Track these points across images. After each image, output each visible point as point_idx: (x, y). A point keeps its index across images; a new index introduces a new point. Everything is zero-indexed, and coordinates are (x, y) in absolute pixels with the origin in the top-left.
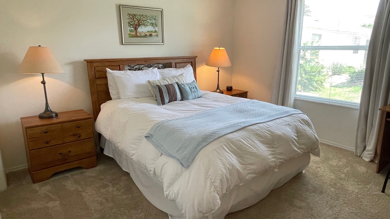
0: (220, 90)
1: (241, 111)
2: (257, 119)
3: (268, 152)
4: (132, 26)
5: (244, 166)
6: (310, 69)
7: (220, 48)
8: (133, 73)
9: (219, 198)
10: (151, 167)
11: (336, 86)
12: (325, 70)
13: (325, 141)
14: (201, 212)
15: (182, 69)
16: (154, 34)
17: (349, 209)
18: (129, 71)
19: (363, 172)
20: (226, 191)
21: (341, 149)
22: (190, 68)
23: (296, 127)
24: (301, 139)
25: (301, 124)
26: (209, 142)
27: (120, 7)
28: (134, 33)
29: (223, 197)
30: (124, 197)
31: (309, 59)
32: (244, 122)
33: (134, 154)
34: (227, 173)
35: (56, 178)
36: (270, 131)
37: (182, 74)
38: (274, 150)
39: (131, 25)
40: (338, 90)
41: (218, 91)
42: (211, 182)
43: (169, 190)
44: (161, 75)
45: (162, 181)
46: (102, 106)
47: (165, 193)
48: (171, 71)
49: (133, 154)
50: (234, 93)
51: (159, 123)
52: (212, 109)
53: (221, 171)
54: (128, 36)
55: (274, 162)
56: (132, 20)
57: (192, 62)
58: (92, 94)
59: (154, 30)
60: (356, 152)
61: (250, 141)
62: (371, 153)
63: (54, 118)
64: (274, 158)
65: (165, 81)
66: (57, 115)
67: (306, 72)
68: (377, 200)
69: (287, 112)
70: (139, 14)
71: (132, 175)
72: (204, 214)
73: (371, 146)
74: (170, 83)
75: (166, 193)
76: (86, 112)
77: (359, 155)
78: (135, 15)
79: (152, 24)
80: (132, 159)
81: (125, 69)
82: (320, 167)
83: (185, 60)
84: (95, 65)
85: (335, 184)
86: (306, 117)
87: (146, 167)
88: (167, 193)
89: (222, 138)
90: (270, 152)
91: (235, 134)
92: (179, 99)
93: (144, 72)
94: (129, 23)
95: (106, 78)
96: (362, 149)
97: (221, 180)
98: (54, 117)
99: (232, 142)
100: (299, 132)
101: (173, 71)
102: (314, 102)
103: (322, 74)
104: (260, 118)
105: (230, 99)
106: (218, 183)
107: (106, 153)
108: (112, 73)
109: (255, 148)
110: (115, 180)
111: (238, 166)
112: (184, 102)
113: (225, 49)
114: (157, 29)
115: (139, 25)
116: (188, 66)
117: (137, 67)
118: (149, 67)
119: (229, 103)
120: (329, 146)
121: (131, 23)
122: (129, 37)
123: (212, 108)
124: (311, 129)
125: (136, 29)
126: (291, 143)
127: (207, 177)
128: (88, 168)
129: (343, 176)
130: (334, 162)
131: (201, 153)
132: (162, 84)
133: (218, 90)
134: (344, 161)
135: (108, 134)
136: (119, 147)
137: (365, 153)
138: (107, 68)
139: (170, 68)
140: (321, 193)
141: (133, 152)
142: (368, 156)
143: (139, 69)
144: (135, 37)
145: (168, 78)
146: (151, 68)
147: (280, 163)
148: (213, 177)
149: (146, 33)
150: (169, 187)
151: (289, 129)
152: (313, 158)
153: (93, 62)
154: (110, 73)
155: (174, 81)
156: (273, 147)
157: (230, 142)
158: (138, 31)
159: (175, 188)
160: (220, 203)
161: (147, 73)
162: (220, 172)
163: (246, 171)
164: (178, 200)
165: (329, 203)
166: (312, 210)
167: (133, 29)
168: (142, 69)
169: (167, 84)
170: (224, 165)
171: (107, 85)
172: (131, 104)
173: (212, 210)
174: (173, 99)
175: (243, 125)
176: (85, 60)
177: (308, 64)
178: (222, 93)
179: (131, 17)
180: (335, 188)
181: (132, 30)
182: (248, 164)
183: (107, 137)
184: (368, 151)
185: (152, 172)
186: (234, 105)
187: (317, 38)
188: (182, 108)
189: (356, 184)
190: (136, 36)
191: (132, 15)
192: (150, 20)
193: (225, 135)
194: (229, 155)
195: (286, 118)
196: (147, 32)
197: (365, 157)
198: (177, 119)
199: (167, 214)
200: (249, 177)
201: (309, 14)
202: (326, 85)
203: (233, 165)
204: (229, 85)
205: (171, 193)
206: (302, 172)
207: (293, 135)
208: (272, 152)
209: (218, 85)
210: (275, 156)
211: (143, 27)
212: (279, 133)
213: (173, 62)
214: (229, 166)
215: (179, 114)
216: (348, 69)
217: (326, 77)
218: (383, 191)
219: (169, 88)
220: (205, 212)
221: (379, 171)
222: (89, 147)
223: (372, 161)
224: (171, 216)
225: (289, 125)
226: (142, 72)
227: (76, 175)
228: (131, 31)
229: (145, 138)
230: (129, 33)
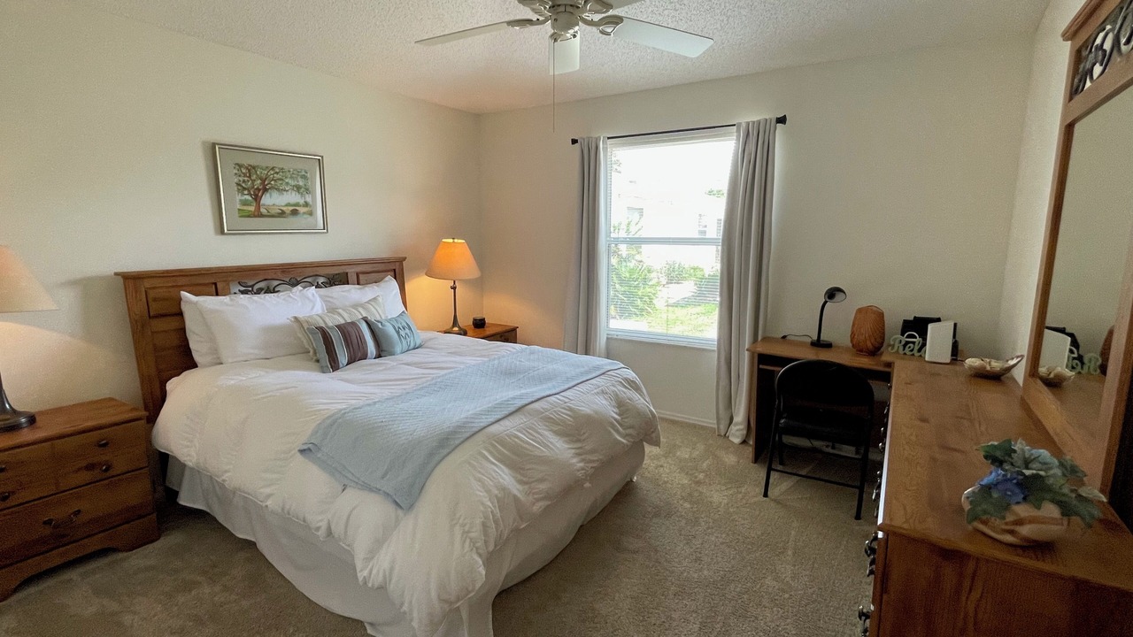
0: (459, 327)
1: (510, 373)
2: (544, 386)
3: (569, 451)
4: (246, 192)
5: (526, 487)
6: (628, 275)
7: (456, 240)
8: (256, 302)
9: (481, 562)
10: (318, 520)
11: (676, 305)
12: (653, 275)
13: (668, 414)
14: (445, 601)
15: (375, 286)
16: (302, 210)
17: (717, 537)
18: (242, 296)
19: (733, 463)
20: (496, 546)
21: (694, 426)
22: (391, 285)
23: (617, 395)
24: (626, 418)
25: (624, 389)
26: (453, 446)
27: (212, 149)
28: (252, 208)
29: (489, 560)
30: (245, 603)
31: (624, 256)
32: (521, 397)
33: (272, 495)
34: (494, 506)
35: (32, 590)
36: (570, 409)
37: (375, 298)
38: (579, 445)
39: (245, 189)
40: (680, 312)
41: (456, 329)
42: (464, 532)
43: (369, 567)
44: (325, 301)
45: (348, 548)
46: (170, 385)
47: (359, 575)
48: (349, 291)
49: (269, 496)
50: (489, 331)
51: (333, 415)
52: (449, 373)
53: (483, 504)
54: (237, 215)
55: (583, 469)
56: (246, 179)
57: (395, 270)
58: (140, 357)
59: (302, 202)
60: (718, 427)
61: (535, 434)
62: (742, 427)
63: (26, 429)
64: (583, 460)
65: (336, 316)
66: (32, 420)
67: (622, 281)
68: (757, 513)
69: (597, 368)
70: (264, 165)
71: (264, 547)
72: (451, 603)
73: (740, 416)
74: (349, 321)
75: (361, 575)
76: (124, 404)
77: (723, 434)
78: (254, 168)
79: (298, 188)
80: (267, 506)
81: (233, 291)
82: (662, 466)
83: (381, 267)
84: (147, 284)
85: (690, 495)
86: (631, 374)
87: (304, 521)
88: (365, 573)
89: (480, 434)
90: (573, 451)
91: (506, 423)
92: (372, 355)
93: (282, 297)
94: (238, 184)
95: (180, 314)
96: (728, 422)
97: (484, 525)
98: (25, 425)
99: (502, 442)
100: (621, 405)
101: (353, 291)
102: (641, 342)
103: (650, 283)
104: (550, 385)
105: (485, 348)
106: (476, 533)
107: (184, 501)
108: (196, 304)
109: (546, 446)
110: (215, 566)
111: (515, 488)
112: (383, 362)
113: (466, 242)
114: (309, 199)
115: (265, 190)
116: (387, 279)
117: (261, 285)
118: (294, 285)
119: (482, 356)
120: (674, 422)
121: (243, 185)
122: (241, 217)
123: (450, 371)
124: (641, 395)
125: (257, 199)
126: (610, 429)
127: (455, 522)
128: (132, 547)
129: (701, 476)
130: (684, 453)
131: (437, 472)
132: (330, 324)
133: (456, 327)
134: (701, 447)
135: (193, 454)
136: (226, 484)
137: (734, 428)
138: (182, 292)
139: (344, 284)
140: (668, 515)
141: (268, 491)
142: (738, 433)
143: (269, 291)
144: (255, 216)
145: (344, 310)
146: (299, 287)
147: (593, 470)
148: (466, 521)
149: (284, 209)
150: (368, 560)
151: (604, 402)
152: (648, 448)
153: (143, 278)
154: (190, 302)
155: (356, 316)
156: (578, 441)
157: (497, 442)
158: (262, 202)
159: (384, 560)
160: (484, 573)
161: (289, 299)
162: (482, 508)
163: (531, 498)
164: (392, 586)
165: (683, 533)
166: (656, 551)
167: (250, 198)
168: (276, 289)
169: (343, 322)
170: (488, 491)
171: (183, 330)
172: (254, 375)
173: (470, 592)
174: (357, 355)
175: (520, 403)
176: (116, 274)
177: (624, 264)
178: (465, 334)
179: (244, 171)
180: (690, 502)
181: (246, 200)
182: (536, 481)
183: (191, 461)
184: (737, 424)
185: (322, 533)
186: (494, 359)
187: (636, 215)
188: (382, 376)
189: (724, 488)
190: (256, 213)
191: (247, 168)
192: (291, 177)
193: (485, 428)
194: (495, 468)
195: (597, 379)
196: (286, 205)
197: (733, 435)
198: (375, 403)
199: (362, 622)
200: (538, 507)
201: (619, 169)
202: (659, 303)
203: (504, 489)
204: (479, 316)
205: (374, 572)
206: (632, 481)
207: (612, 413)
208: (578, 451)
209: (455, 316)
210: (583, 457)
211: (275, 194)
212: (586, 410)
213: (352, 271)
214: (496, 492)
215: (377, 391)
216: (692, 271)
217: (658, 288)
218: (766, 495)
219: (348, 331)
220: (453, 598)
221: (756, 460)
222: (136, 492)
223: (744, 442)
224: (371, 624)
225: (603, 392)
226: (278, 297)
227: (99, 572)
228: (245, 203)
229: (299, 454)
230: (239, 207)
